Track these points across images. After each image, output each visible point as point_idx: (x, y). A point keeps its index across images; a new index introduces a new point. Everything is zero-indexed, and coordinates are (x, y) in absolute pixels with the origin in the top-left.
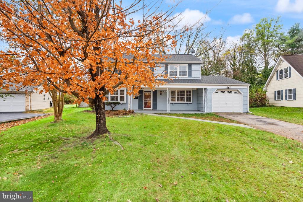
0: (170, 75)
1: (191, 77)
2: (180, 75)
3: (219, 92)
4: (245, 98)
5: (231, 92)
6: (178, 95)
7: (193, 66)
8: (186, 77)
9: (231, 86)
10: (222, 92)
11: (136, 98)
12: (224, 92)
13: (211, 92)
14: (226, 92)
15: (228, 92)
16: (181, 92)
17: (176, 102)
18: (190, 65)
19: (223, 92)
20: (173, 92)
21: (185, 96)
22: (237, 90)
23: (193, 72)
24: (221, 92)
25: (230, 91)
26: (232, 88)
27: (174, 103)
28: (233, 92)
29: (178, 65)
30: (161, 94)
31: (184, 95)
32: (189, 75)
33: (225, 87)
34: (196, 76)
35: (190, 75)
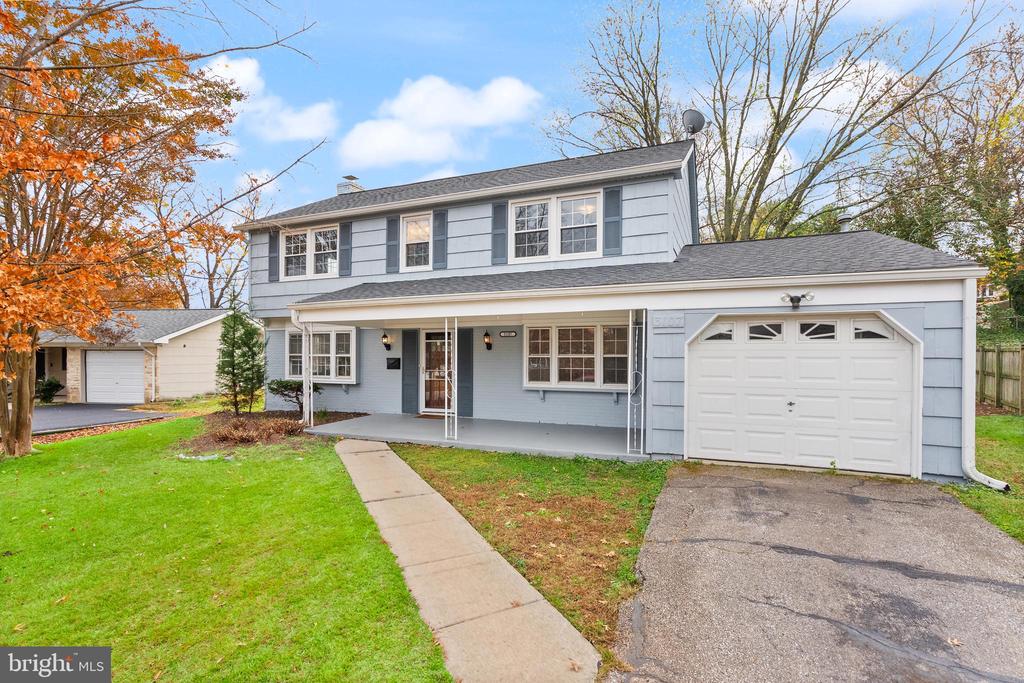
0: (519, 253)
1: (619, 254)
2: (564, 249)
3: (741, 332)
4: (943, 373)
5: (831, 329)
6: (562, 349)
7: (627, 192)
8: (594, 258)
9: (813, 292)
10: (759, 332)
11: (393, 364)
12: (778, 328)
13: (674, 330)
14: (791, 330)
15: (804, 328)
16: (577, 333)
17: (554, 383)
18: (613, 192)
19: (764, 330)
20: (539, 338)
21: (599, 356)
22: (875, 316)
23: (627, 228)
24: (753, 330)
25: (818, 322)
26: (822, 300)
27: (545, 392)
28: (844, 331)
29: (553, 197)
30: (489, 346)
31: (590, 349)
32: (606, 245)
33: (772, 301)
34: (647, 245)
35: (613, 242)
